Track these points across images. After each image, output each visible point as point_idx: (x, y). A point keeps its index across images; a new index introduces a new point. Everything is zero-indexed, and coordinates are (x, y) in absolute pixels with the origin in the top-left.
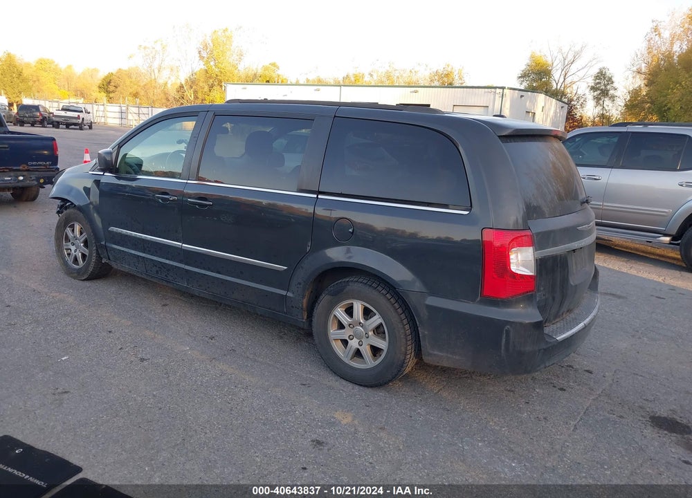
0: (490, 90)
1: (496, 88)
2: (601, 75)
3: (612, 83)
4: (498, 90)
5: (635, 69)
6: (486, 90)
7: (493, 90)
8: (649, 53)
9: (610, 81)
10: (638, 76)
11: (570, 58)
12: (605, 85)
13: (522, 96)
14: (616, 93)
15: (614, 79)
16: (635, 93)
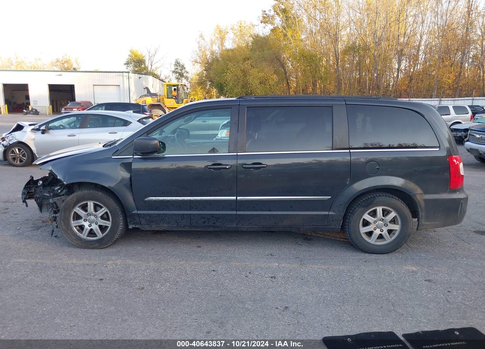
0: (119, 74)
1: (123, 72)
2: (177, 64)
3: (185, 69)
4: (125, 74)
5: (193, 60)
6: (116, 74)
7: (121, 74)
8: (200, 50)
9: (183, 67)
10: (196, 64)
11: (153, 52)
12: (181, 70)
13: (140, 78)
14: (188, 75)
15: (185, 66)
16: (200, 75)
